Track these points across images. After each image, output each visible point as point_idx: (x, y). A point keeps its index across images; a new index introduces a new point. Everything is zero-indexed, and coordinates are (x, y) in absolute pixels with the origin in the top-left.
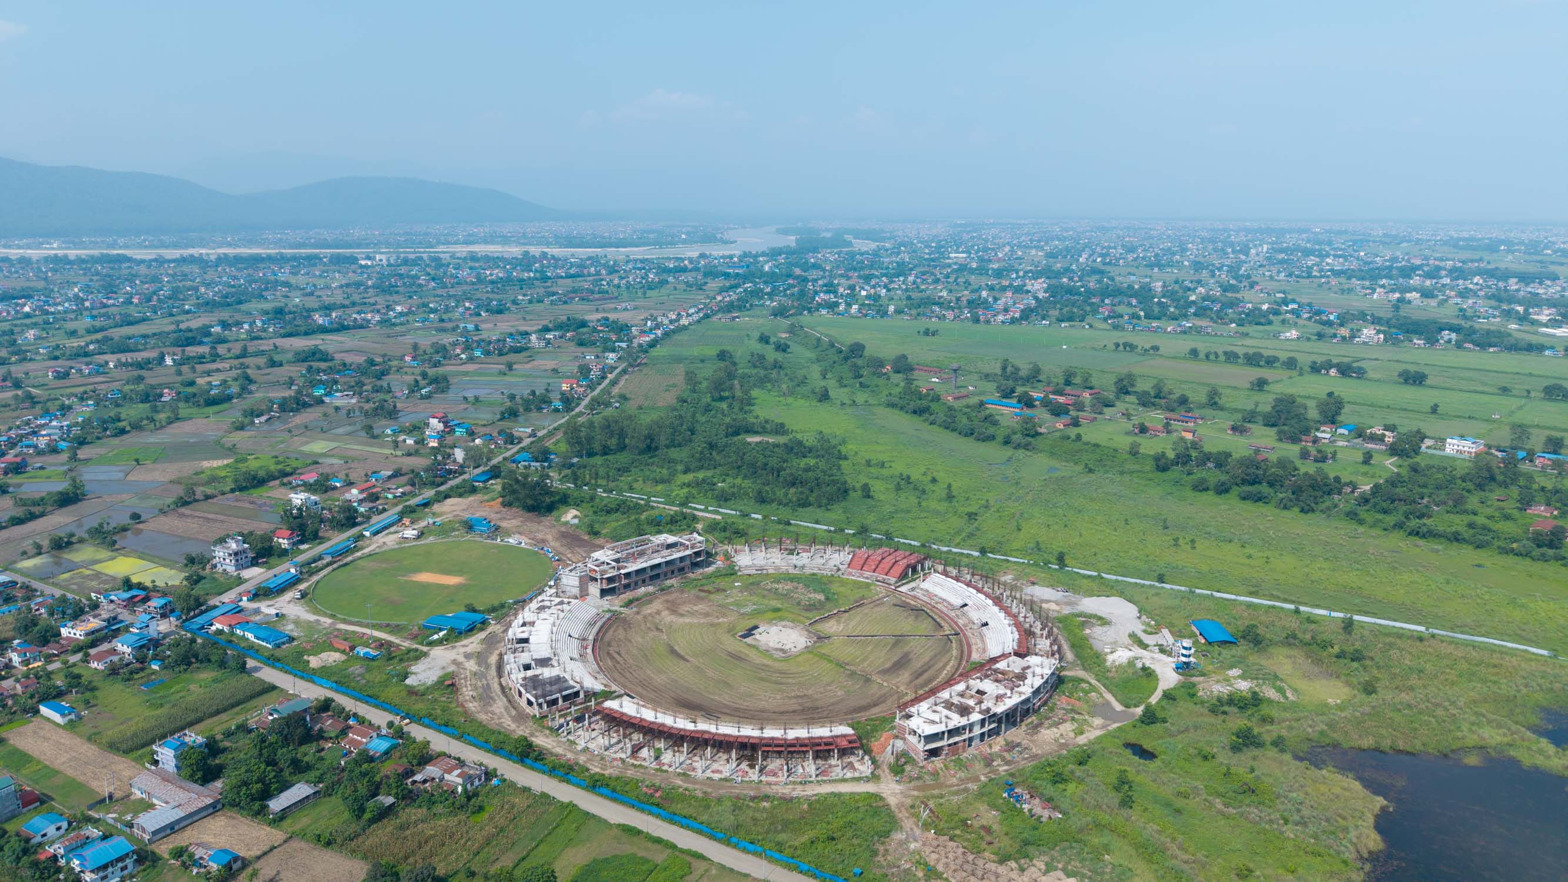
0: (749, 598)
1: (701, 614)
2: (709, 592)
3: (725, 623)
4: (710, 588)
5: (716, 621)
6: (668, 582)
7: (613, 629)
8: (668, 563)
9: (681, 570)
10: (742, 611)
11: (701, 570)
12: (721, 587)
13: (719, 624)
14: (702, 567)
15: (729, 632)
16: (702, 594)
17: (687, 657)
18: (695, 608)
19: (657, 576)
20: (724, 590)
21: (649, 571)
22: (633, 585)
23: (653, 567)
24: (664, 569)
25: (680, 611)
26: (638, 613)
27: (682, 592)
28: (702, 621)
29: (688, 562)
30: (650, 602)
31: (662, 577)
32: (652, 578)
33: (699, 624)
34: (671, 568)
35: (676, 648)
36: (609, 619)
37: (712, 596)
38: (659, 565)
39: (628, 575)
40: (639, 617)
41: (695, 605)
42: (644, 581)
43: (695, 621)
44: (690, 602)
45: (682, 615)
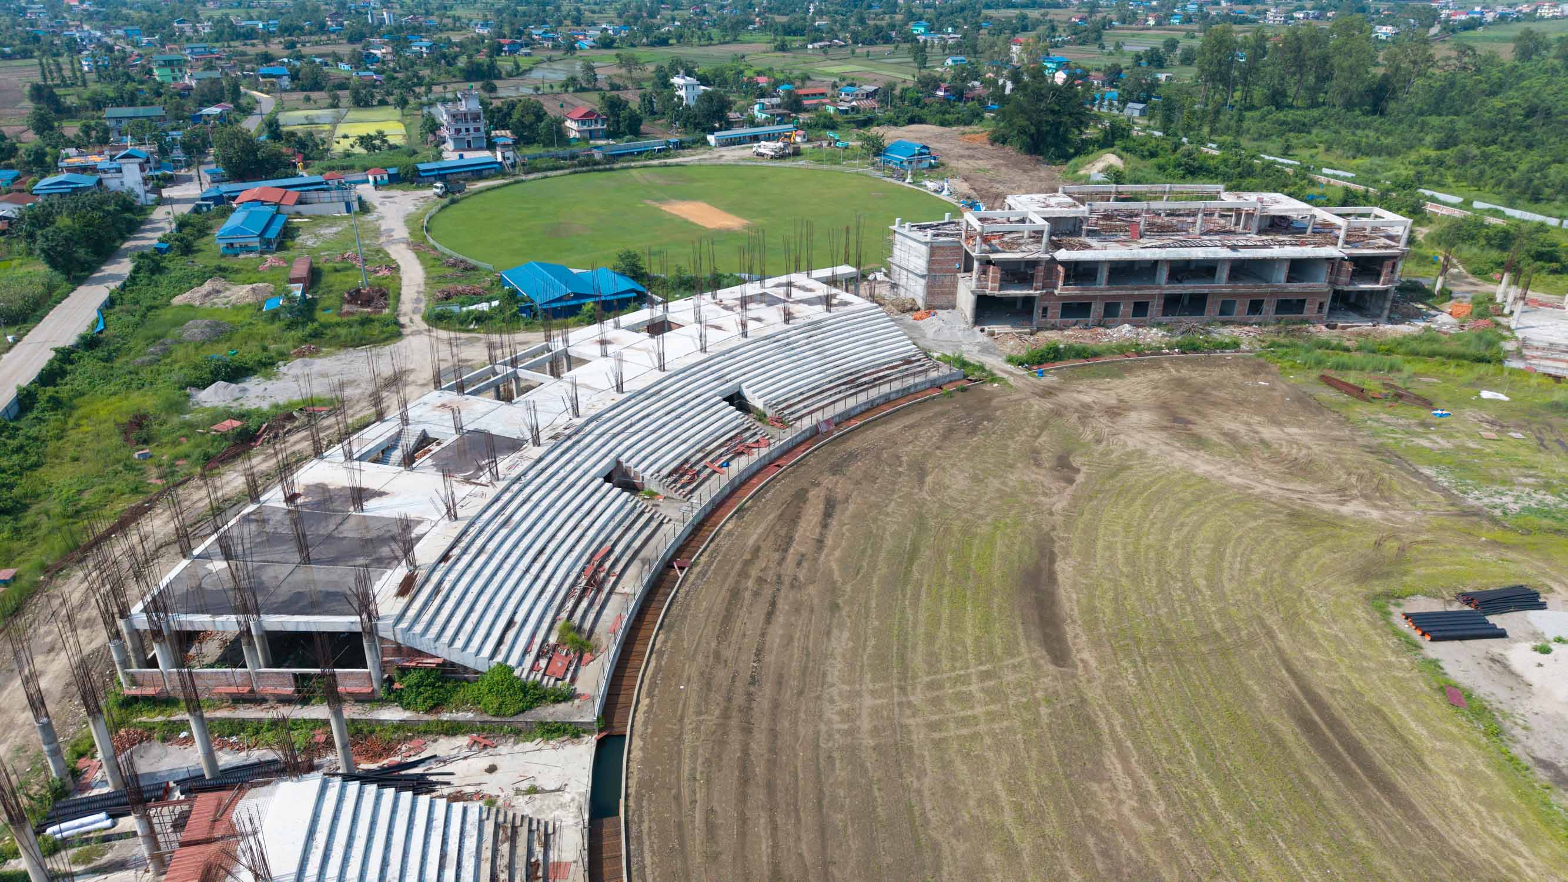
0: (1524, 454)
1: (1276, 458)
2: (1359, 393)
3: (1364, 525)
4: (1372, 384)
5: (1328, 506)
6: (1225, 333)
7: (908, 420)
8: (1241, 269)
9: (1291, 306)
10: (1473, 499)
11: (1366, 326)
12: (1419, 388)
13: (1334, 522)
14: (1375, 317)
15: (1364, 575)
16: (1328, 394)
17: (1075, 634)
18: (1269, 432)
19: (1196, 304)
20: (1428, 404)
21: (1163, 274)
22: (1097, 309)
23: (1181, 270)
24: (1221, 284)
25: (1202, 428)
26: (1048, 393)
27: (1259, 369)
28: (1269, 486)
29: (1321, 284)
30: (1120, 371)
31: (1212, 309)
32: (1173, 304)
33: (1245, 497)
34: (1245, 287)
35: (1065, 569)
36: (936, 385)
37: (1360, 410)
38: (1206, 269)
39: (1080, 272)
40: (1038, 405)
41: (1274, 421)
42: (1140, 308)
43: (1235, 478)
44: (1260, 408)
45: (1199, 442)
